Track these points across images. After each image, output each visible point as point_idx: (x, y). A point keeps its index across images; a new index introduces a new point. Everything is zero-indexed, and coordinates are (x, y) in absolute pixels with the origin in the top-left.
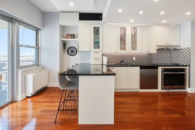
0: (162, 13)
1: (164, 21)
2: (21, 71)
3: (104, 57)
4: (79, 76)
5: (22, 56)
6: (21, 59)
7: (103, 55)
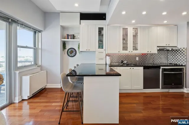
0: (165, 13)
1: (165, 22)
2: (18, 72)
3: (107, 57)
4: (84, 77)
5: (19, 57)
6: (19, 60)
7: (106, 55)
